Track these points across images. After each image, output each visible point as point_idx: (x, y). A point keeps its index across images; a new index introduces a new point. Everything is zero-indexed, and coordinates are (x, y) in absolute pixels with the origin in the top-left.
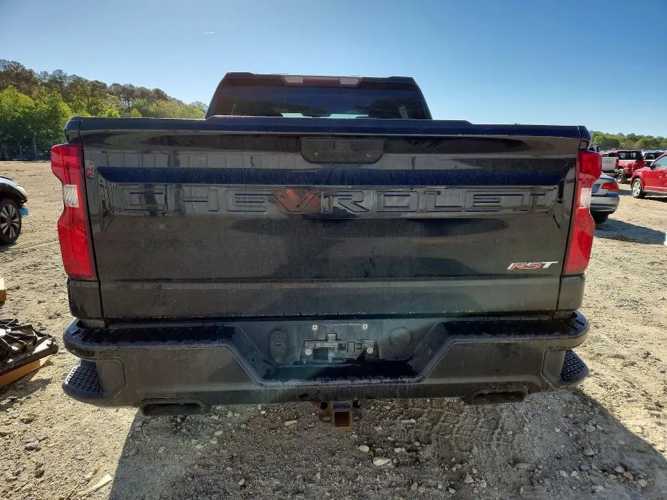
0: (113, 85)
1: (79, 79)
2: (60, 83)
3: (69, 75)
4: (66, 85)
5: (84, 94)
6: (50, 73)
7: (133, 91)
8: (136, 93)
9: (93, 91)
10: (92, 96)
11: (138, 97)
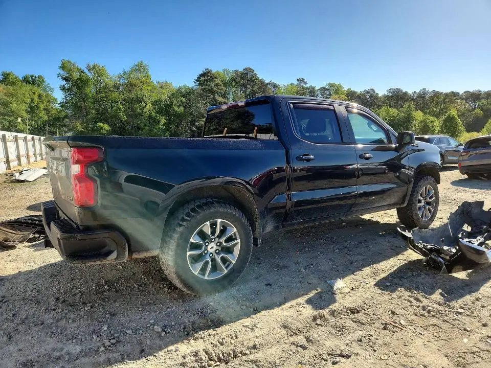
0: (465, 92)
1: (437, 92)
2: (424, 97)
3: (430, 91)
4: (427, 98)
5: (439, 103)
6: (418, 92)
7: (480, 95)
8: (482, 96)
9: (445, 99)
10: (444, 103)
11: (484, 98)
